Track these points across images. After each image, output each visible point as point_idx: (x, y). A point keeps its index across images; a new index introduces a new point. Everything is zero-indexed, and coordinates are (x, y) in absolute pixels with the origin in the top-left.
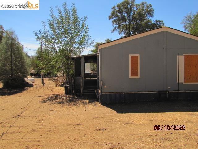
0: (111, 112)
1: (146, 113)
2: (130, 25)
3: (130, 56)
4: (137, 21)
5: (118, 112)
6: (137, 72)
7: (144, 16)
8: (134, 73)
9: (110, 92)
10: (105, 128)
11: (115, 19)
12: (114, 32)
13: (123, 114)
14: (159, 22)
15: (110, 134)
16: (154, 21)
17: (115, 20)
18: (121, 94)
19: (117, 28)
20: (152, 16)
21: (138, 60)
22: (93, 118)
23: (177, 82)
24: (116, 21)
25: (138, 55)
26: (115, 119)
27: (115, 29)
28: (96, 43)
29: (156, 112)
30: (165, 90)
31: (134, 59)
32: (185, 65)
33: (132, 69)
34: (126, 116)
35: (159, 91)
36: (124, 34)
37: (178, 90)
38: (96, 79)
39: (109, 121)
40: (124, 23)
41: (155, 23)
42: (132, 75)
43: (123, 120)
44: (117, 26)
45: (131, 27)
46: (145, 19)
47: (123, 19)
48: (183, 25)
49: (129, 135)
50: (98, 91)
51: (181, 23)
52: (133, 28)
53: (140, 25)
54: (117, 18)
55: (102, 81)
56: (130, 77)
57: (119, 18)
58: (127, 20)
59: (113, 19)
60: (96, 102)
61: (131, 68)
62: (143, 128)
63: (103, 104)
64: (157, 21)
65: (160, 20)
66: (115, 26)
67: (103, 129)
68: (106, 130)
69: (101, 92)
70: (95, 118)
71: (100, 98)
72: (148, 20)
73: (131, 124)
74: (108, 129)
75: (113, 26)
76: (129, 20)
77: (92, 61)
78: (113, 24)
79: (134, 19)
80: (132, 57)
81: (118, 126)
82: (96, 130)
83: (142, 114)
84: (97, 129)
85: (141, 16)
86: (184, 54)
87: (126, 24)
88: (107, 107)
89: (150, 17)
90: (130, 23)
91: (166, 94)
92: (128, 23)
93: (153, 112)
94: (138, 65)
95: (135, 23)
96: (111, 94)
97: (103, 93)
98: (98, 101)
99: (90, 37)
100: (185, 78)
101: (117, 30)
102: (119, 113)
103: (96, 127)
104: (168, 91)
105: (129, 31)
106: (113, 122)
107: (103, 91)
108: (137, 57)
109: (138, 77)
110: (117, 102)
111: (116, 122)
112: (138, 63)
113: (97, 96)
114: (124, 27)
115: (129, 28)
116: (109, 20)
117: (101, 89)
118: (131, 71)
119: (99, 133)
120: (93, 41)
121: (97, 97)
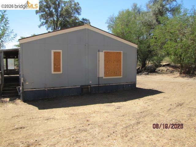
0: (32, 109)
1: (68, 107)
2: (57, 21)
3: (53, 52)
4: (64, 17)
5: (39, 109)
6: (60, 68)
7: (71, 13)
8: (57, 69)
9: (32, 89)
10: (23, 126)
11: (42, 13)
12: (41, 27)
13: (45, 110)
14: (86, 20)
15: (28, 132)
16: (82, 19)
17: (42, 15)
18: (43, 90)
19: (44, 23)
20: (79, 14)
21: (60, 56)
22: (12, 117)
23: (98, 77)
24: (44, 15)
25: (61, 51)
26: (36, 116)
27: (42, 24)
28: (21, 37)
29: (78, 106)
30: (87, 84)
31: (57, 55)
32: (105, 61)
33: (55, 65)
34: (48, 112)
35: (81, 86)
36: (52, 29)
37: (99, 84)
38: (19, 75)
39: (29, 118)
40: (52, 19)
41: (82, 20)
42: (54, 71)
43: (44, 116)
44: (44, 21)
45: (58, 23)
46: (72, 17)
47: (51, 15)
48: (107, 25)
49: (48, 131)
50: (20, 88)
51: (106, 23)
52: (60, 24)
53: (68, 22)
54: (44, 13)
55: (23, 77)
56: (53, 72)
57: (46, 13)
58: (55, 16)
59: (40, 14)
60: (18, 99)
61: (54, 63)
62: (63, 122)
63: (25, 101)
64: (83, 19)
65: (87, 19)
66: (42, 21)
67: (21, 128)
68: (24, 128)
69: (23, 89)
70: (14, 117)
71: (21, 95)
72: (76, 17)
73: (51, 120)
74: (27, 127)
75: (40, 21)
76: (57, 16)
77: (16, 57)
78: (41, 19)
79: (61, 15)
80: (55, 53)
81: (38, 122)
82: (13, 129)
83: (64, 108)
84: (15, 129)
85: (68, 13)
86: (104, 51)
87: (54, 20)
88: (29, 104)
89: (78, 15)
90: (58, 19)
91: (88, 88)
92: (56, 19)
93: (74, 106)
94: (60, 61)
95: (62, 20)
96: (33, 90)
97: (24, 90)
98: (19, 98)
99: (12, 30)
100: (105, 73)
101: (45, 26)
102: (42, 109)
103: (14, 126)
104: (90, 85)
105: (57, 26)
106: (34, 120)
107: (24, 88)
108: (59, 53)
109: (61, 72)
110: (41, 98)
111: (36, 119)
112: (60, 59)
113: (19, 93)
114: (51, 22)
115: (57, 24)
116: (37, 14)
117: (23, 85)
118: (54, 66)
119: (16, 132)
120: (16, 35)
121: (19, 95)
